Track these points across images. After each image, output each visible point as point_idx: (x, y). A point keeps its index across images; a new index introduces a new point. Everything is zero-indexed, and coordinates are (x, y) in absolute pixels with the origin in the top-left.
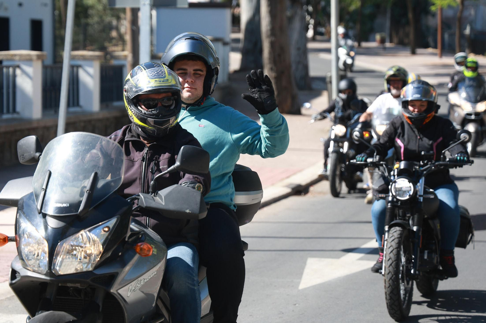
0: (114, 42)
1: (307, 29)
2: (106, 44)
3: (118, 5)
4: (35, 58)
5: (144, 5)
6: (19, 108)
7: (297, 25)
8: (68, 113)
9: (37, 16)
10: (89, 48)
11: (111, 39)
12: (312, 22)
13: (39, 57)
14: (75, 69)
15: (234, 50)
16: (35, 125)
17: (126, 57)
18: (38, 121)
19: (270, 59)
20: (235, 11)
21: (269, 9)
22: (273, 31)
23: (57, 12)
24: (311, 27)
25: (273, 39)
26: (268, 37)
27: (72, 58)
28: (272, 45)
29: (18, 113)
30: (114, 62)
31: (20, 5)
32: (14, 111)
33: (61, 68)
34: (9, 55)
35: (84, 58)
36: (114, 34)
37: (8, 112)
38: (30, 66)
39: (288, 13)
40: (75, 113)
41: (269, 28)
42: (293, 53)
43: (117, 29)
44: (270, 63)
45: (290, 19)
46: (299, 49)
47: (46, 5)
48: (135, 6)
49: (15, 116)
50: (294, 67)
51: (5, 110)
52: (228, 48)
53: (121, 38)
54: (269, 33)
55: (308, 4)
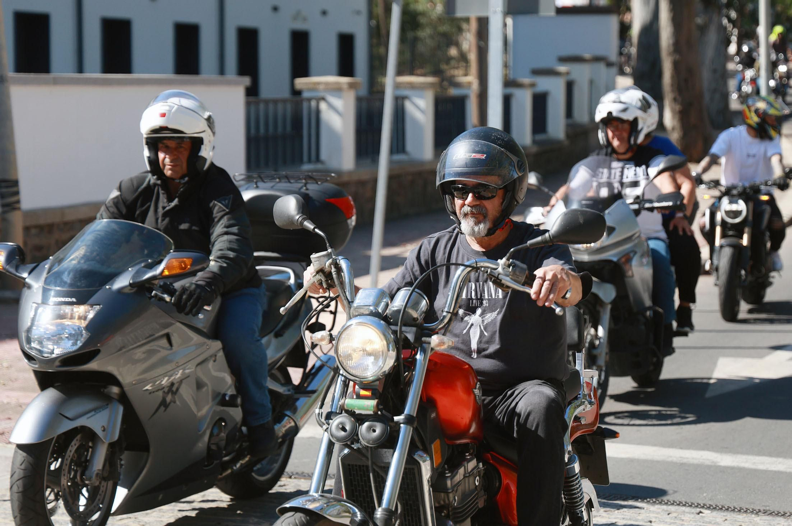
0: (453, 63)
1: (729, 42)
2: (444, 67)
3: (459, 14)
4: (345, 86)
5: (495, 12)
6: (324, 155)
7: (712, 37)
8: (391, 163)
9: (346, 29)
10: (419, 71)
11: (449, 59)
12: (736, 32)
13: (352, 86)
14: (400, 102)
15: (622, 73)
16: (345, 179)
17: (470, 84)
18: (350, 173)
19: (672, 85)
20: (625, 17)
21: (672, 15)
22: (677, 46)
23: (374, 22)
24: (734, 39)
25: (678, 57)
26: (670, 54)
27: (397, 86)
28: (676, 65)
29: (322, 162)
30: (453, 92)
31: (324, 13)
32: (318, 159)
33: (382, 101)
34: (310, 83)
35: (412, 86)
36: (453, 52)
37: (310, 161)
38: (340, 97)
39: (699, 21)
40: (399, 162)
41: (671, 42)
42: (706, 76)
43: (457, 45)
44: (673, 91)
45: (703, 29)
46: (715, 71)
47: (358, 13)
48: (482, 14)
49: (319, 166)
50: (707, 97)
51: (305, 158)
52: (614, 70)
53: (463, 57)
54: (672, 49)
55: (729, 5)
